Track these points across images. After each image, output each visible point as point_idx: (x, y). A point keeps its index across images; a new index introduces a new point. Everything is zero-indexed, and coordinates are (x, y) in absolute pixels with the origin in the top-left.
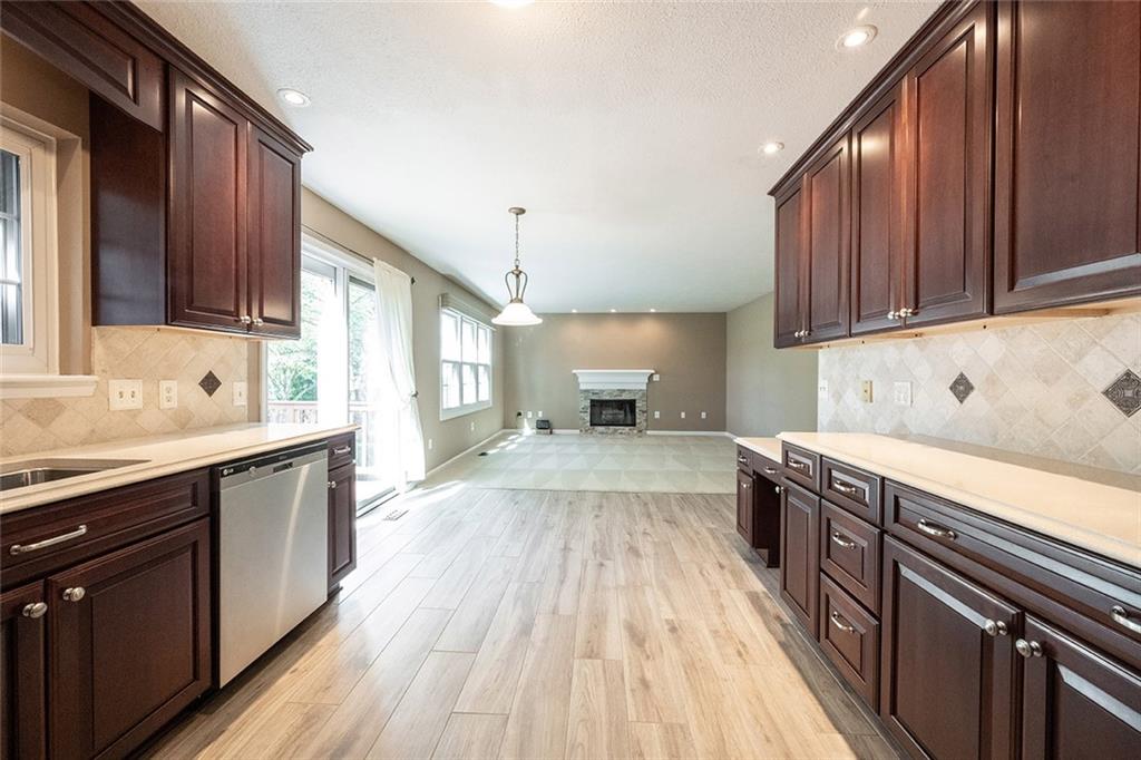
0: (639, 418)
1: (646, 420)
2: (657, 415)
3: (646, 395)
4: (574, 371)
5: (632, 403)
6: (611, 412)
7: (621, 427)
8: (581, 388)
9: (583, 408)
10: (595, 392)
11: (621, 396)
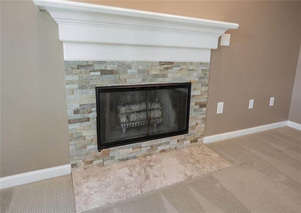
0: (194, 117)
1: (205, 119)
2: (220, 108)
3: (209, 72)
7: (164, 140)
8: (66, 58)
9: (76, 112)
10: (108, 68)
11: (164, 76)
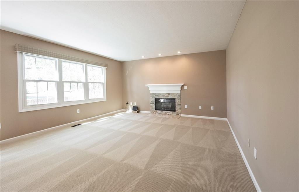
0: (177, 108)
1: (181, 109)
2: (186, 106)
3: (180, 96)
4: (147, 85)
5: (174, 100)
6: (165, 104)
7: (169, 112)
8: (151, 93)
9: (152, 102)
10: (157, 94)
11: (168, 96)
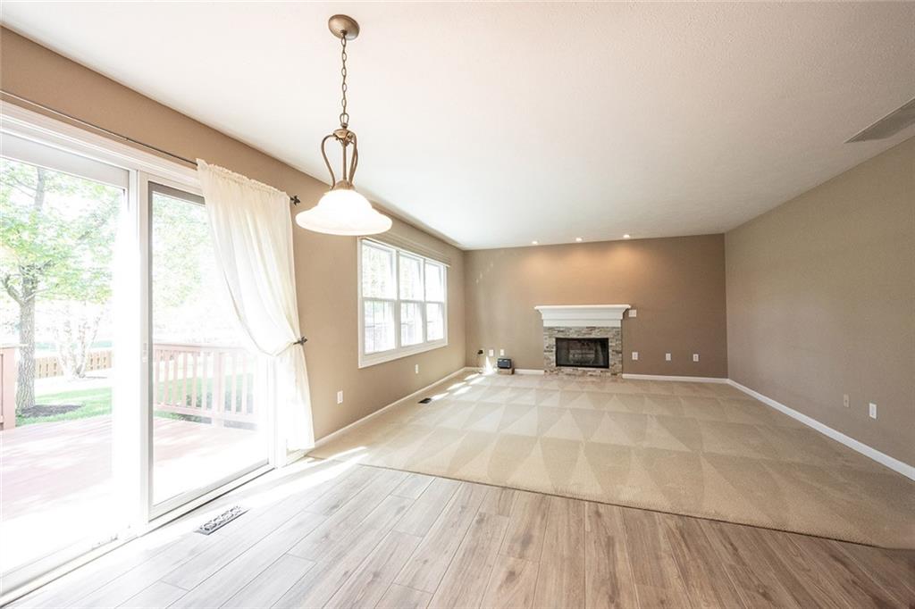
0: (613, 359)
1: (622, 362)
2: (635, 356)
3: (621, 333)
4: (536, 308)
5: (604, 343)
6: (579, 351)
7: (591, 369)
8: (545, 325)
9: (547, 347)
10: (561, 330)
11: (590, 334)
